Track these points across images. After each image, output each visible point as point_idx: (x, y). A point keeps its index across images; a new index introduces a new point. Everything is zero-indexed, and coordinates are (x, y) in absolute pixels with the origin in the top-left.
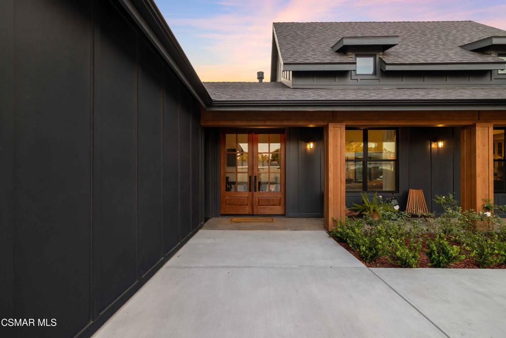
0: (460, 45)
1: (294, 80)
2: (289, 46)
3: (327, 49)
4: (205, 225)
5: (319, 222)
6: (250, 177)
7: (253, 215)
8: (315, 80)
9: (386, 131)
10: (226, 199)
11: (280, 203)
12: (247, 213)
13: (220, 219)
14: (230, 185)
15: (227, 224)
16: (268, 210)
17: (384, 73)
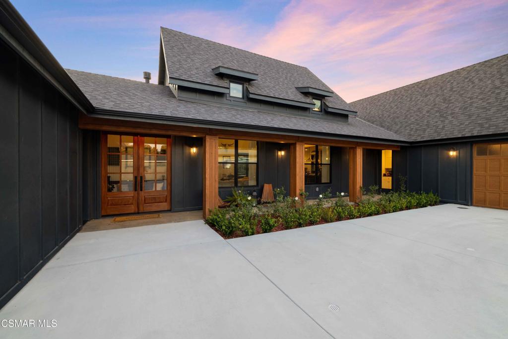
0: (296, 86)
1: (179, 91)
2: (176, 59)
3: (209, 70)
4: (84, 227)
5: (200, 213)
6: (136, 178)
7: (138, 213)
8: (198, 95)
9: (251, 141)
10: (108, 200)
11: (166, 200)
12: (132, 211)
13: (101, 220)
14: (112, 184)
15: (109, 224)
16: (154, 207)
17: (249, 99)
